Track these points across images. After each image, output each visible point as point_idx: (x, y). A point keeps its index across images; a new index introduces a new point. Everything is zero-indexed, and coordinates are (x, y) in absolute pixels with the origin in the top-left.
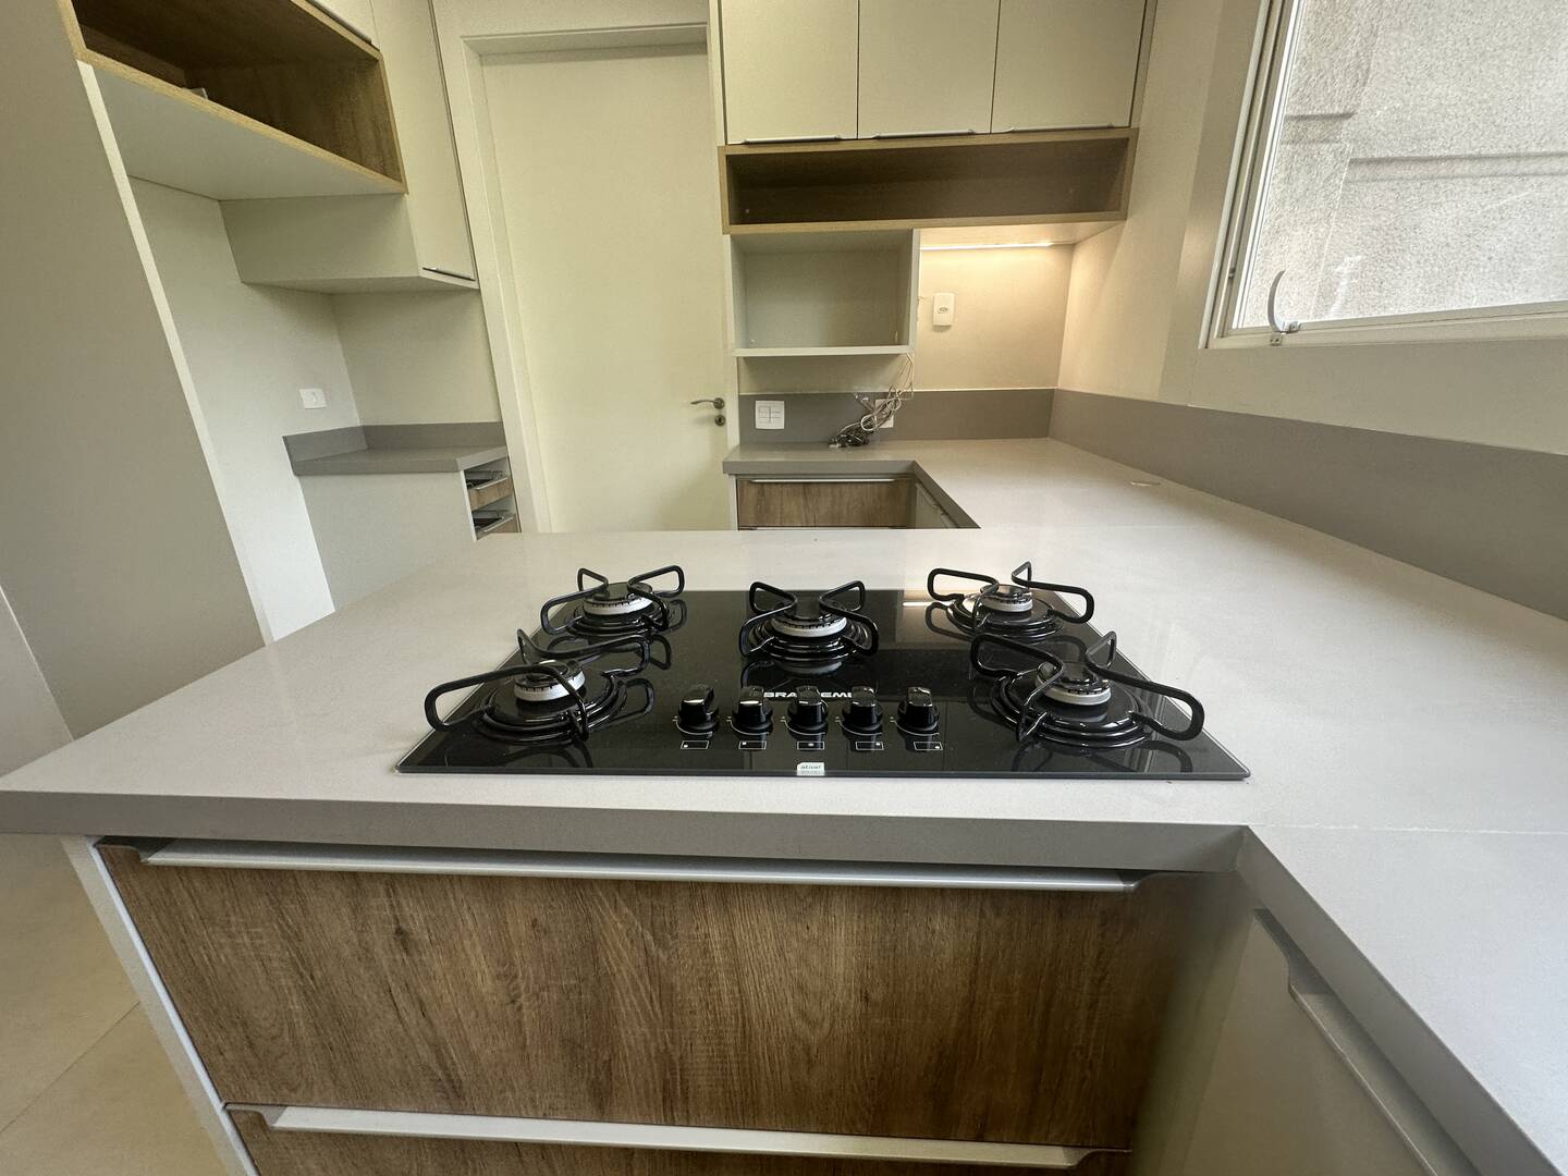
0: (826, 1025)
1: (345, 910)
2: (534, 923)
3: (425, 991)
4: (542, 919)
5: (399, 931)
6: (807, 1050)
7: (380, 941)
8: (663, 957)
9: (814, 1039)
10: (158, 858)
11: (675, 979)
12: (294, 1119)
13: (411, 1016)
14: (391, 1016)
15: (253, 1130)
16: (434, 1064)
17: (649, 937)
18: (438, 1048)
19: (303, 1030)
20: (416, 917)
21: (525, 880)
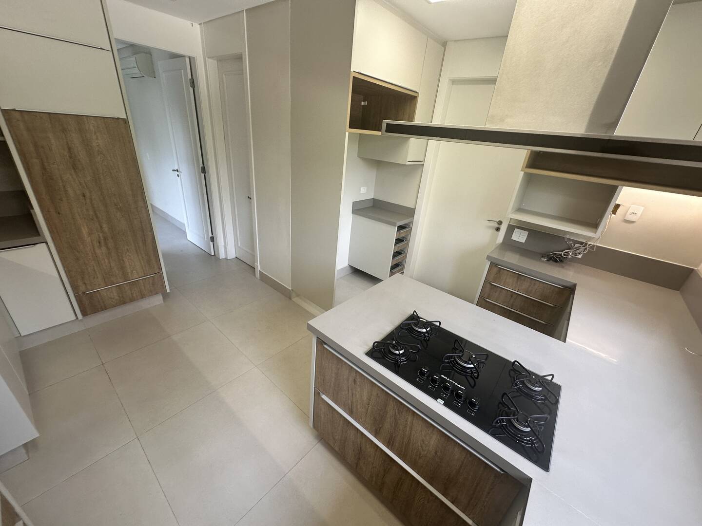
0: (426, 452)
1: (348, 371)
2: (377, 394)
3: (354, 392)
4: (379, 395)
5: (355, 380)
6: (420, 454)
7: (351, 379)
8: (398, 416)
9: (422, 453)
10: (325, 346)
11: (399, 422)
12: (324, 397)
13: (350, 394)
14: (347, 392)
15: (317, 394)
16: (350, 405)
17: (397, 411)
18: (352, 402)
19: (332, 384)
20: (358, 380)
21: (379, 387)
